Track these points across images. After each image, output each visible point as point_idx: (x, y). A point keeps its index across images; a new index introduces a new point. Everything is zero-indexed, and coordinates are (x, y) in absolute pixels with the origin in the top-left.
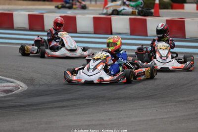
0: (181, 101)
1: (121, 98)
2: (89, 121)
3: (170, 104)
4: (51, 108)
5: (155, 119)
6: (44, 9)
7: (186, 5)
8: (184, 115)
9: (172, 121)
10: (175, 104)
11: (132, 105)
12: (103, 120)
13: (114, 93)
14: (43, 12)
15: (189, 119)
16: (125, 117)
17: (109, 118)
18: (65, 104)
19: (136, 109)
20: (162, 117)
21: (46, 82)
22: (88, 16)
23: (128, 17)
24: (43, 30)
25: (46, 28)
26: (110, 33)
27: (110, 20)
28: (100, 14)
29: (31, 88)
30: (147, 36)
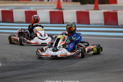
0: (115, 72)
1: (71, 71)
3: (107, 74)
7: (118, 1)
10: (111, 74)
11: (79, 76)
13: (66, 67)
18: (29, 76)
19: (82, 79)
21: (16, 60)
22: (46, 10)
23: (75, 11)
24: (12, 22)
25: (15, 20)
26: (62, 23)
27: (62, 13)
28: (55, 9)
29: (4, 65)
30: (90, 24)
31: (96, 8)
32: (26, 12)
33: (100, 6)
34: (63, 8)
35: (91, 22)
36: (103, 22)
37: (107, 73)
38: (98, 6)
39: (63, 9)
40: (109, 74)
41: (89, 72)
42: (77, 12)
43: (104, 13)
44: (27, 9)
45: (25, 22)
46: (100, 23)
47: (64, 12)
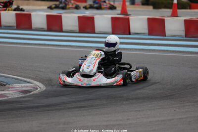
1: (139, 98)
2: (107, 121)
4: (69, 108)
5: (173, 119)
9: (190, 122)
10: (193, 104)
11: (150, 106)
12: (121, 120)
13: (132, 93)
14: (62, 12)
16: (143, 118)
17: (127, 118)
18: (83, 104)
19: (154, 109)
20: (180, 117)
22: (106, 16)
23: (146, 17)
24: (61, 30)
25: (64, 28)
26: (128, 33)
27: (128, 20)
28: (118, 14)
29: (50, 88)
30: (165, 36)
31: (174, 15)
32: (79, 17)
33: (179, 11)
34: (129, 13)
35: (167, 33)
36: (183, 33)
37: (187, 103)
38: (177, 11)
39: (130, 15)
40: (190, 104)
41: (163, 100)
42: (149, 20)
43: (185, 21)
44: (82, 14)
45: (78, 31)
46: (179, 34)
47: (131, 18)
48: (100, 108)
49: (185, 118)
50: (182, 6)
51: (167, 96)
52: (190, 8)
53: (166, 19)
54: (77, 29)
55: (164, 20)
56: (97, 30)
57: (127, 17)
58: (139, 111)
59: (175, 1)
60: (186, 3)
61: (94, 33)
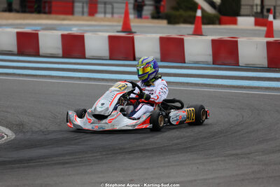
0: (232, 155)
1: (147, 150)
3: (216, 159)
4: (48, 165)
5: (195, 180)
6: (39, 25)
7: (240, 19)
8: (237, 175)
9: (219, 184)
10: (223, 158)
11: (162, 161)
14: (38, 28)
15: (243, 180)
16: (152, 178)
17: (131, 178)
19: (168, 166)
20: (205, 177)
21: (42, 128)
22: (100, 34)
23: (158, 36)
24: (37, 54)
25: (42, 51)
26: (132, 58)
27: (132, 39)
28: (118, 32)
29: (21, 136)
30: (185, 63)
31: (198, 32)
32: (63, 36)
33: (205, 28)
34: (133, 30)
35: (187, 58)
36: (210, 59)
37: (216, 157)
38: (201, 28)
39: (135, 32)
40: (220, 159)
41: (181, 153)
42: (162, 39)
43: (213, 41)
44: (67, 30)
45: (61, 55)
46: (203, 60)
47: (137, 38)
48: (92, 164)
49: (212, 179)
50: (208, 20)
51: (187, 148)
52: (220, 23)
53: (185, 38)
54: (60, 52)
55: (183, 39)
56: (88, 54)
57: (131, 35)
58: (148, 169)
59: (199, 13)
60: (215, 16)
61: (84, 58)
